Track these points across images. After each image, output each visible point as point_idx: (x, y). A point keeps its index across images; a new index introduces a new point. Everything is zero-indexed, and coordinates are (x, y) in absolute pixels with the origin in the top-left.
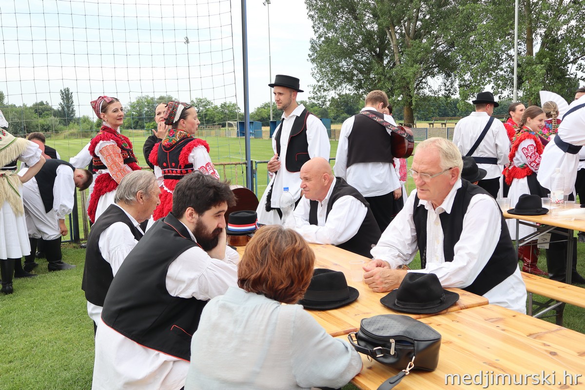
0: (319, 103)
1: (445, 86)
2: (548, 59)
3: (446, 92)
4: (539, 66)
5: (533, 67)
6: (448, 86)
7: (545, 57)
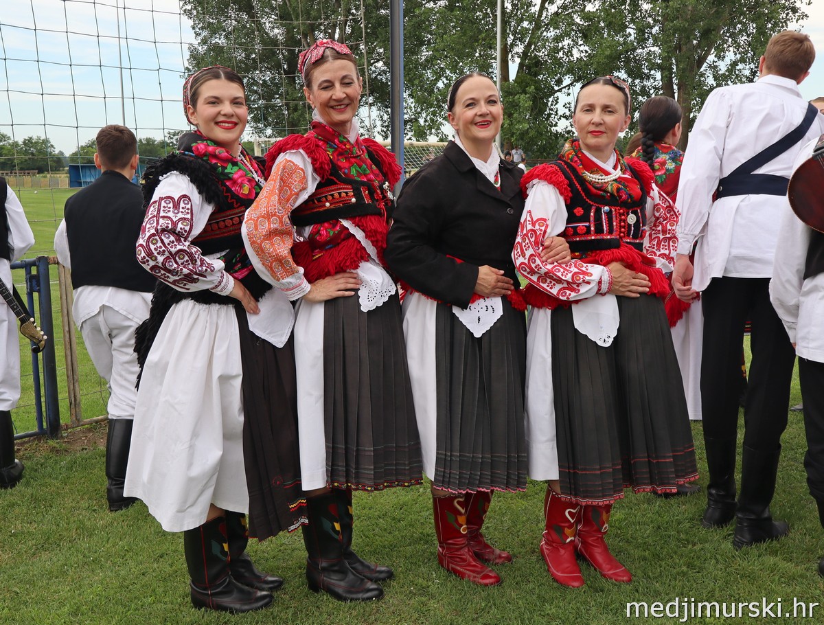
0: (172, 142)
1: (382, 120)
2: (533, 87)
3: (383, 129)
4: (522, 96)
5: (517, 97)
6: (385, 121)
7: (528, 85)
